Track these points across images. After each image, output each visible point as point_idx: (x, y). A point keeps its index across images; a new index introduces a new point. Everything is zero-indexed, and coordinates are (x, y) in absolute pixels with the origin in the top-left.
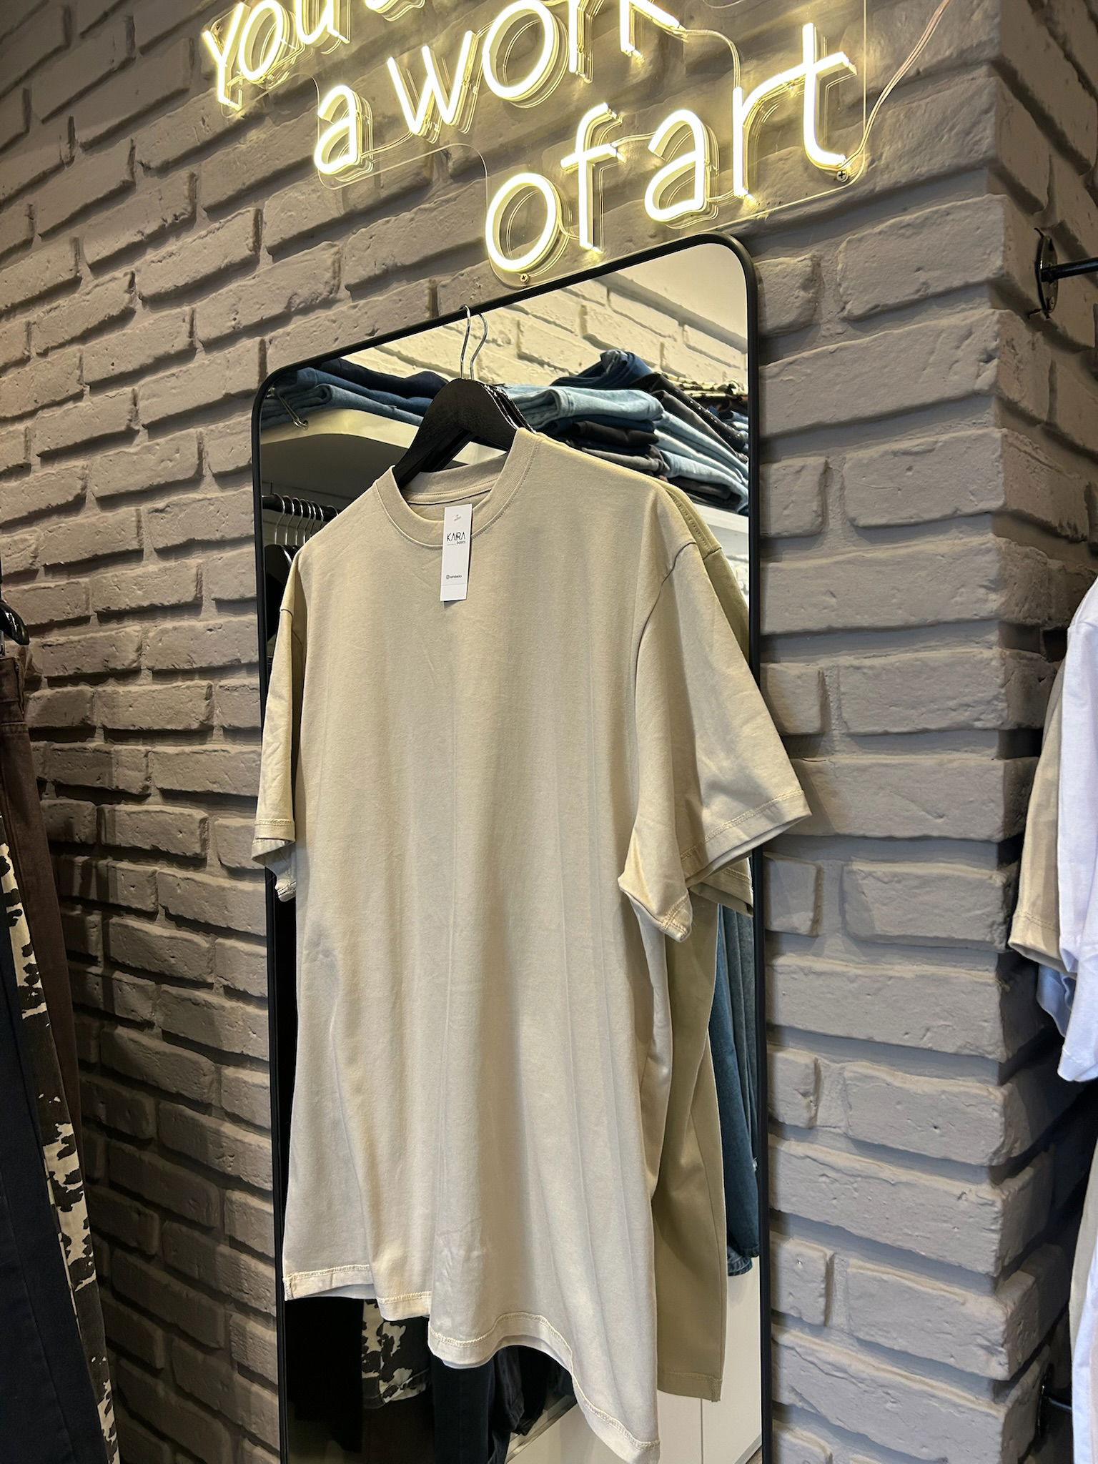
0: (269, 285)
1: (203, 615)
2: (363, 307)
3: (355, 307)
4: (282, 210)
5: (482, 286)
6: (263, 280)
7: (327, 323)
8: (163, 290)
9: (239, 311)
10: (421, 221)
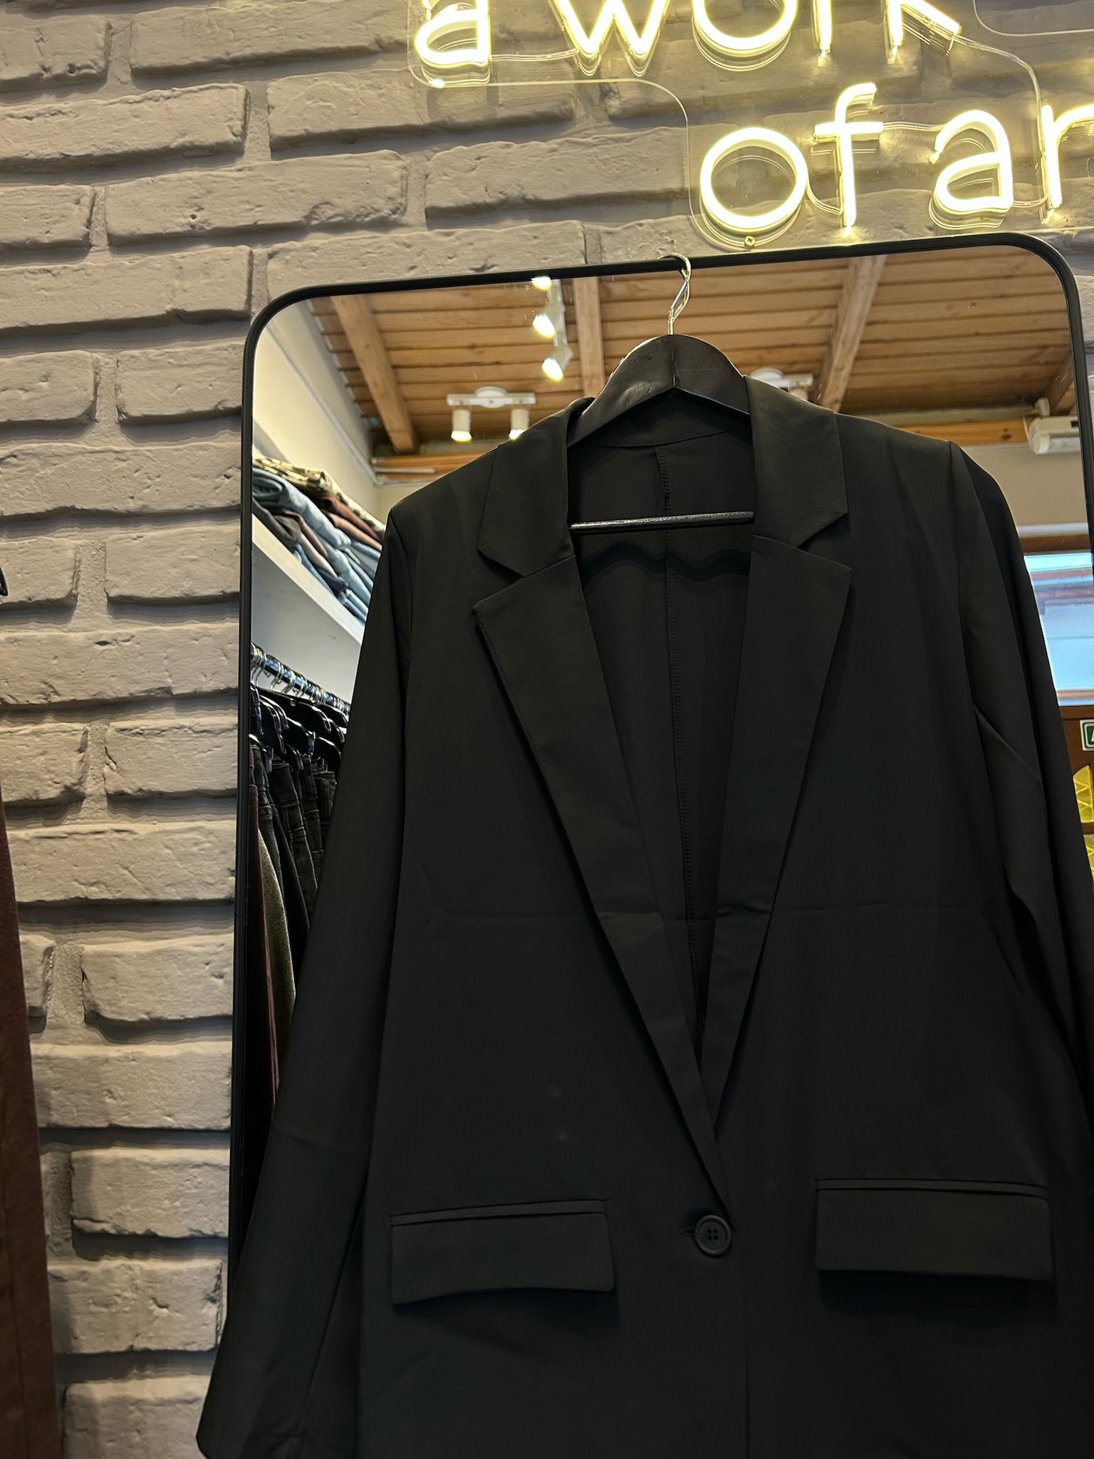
0: (273, 183)
1: (74, 622)
2: (465, 235)
3: (449, 234)
4: (310, 97)
5: (675, 241)
6: (261, 176)
7: (397, 247)
8: (31, 156)
9: (207, 207)
10: (571, 154)
